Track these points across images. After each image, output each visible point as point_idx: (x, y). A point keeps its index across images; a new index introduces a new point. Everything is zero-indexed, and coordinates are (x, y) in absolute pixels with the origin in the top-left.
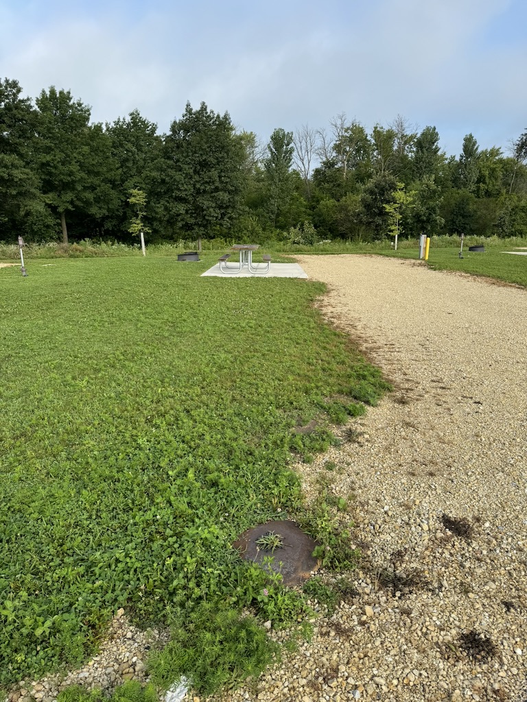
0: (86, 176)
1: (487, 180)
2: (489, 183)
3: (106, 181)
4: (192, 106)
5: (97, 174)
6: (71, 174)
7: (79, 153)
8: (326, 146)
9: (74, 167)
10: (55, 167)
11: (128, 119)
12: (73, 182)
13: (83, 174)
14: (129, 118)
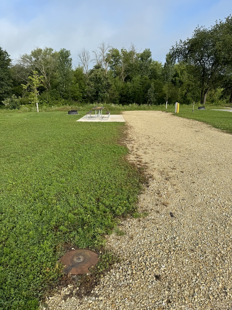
1: (180, 75)
2: (181, 77)
8: (98, 58)
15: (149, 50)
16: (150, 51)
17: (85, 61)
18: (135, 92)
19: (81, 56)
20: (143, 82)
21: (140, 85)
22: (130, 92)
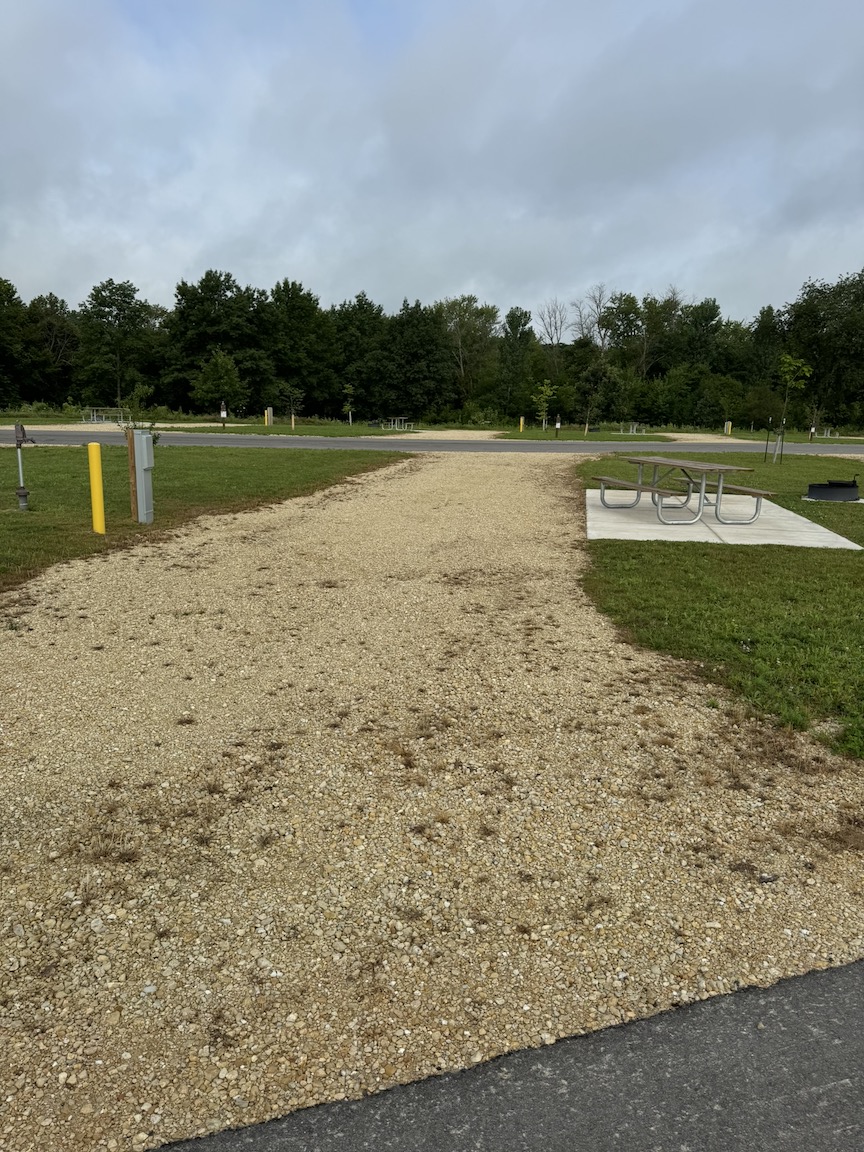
0: (311, 362)
3: (329, 366)
4: (409, 302)
5: (321, 359)
6: (299, 360)
7: (306, 341)
8: (583, 321)
9: (302, 355)
10: (285, 354)
11: (354, 301)
12: (300, 367)
13: (308, 361)
14: (356, 300)
15: (714, 302)
16: (717, 304)
17: (553, 328)
18: (671, 403)
19: (546, 316)
20: (693, 380)
21: (685, 387)
22: (661, 400)
